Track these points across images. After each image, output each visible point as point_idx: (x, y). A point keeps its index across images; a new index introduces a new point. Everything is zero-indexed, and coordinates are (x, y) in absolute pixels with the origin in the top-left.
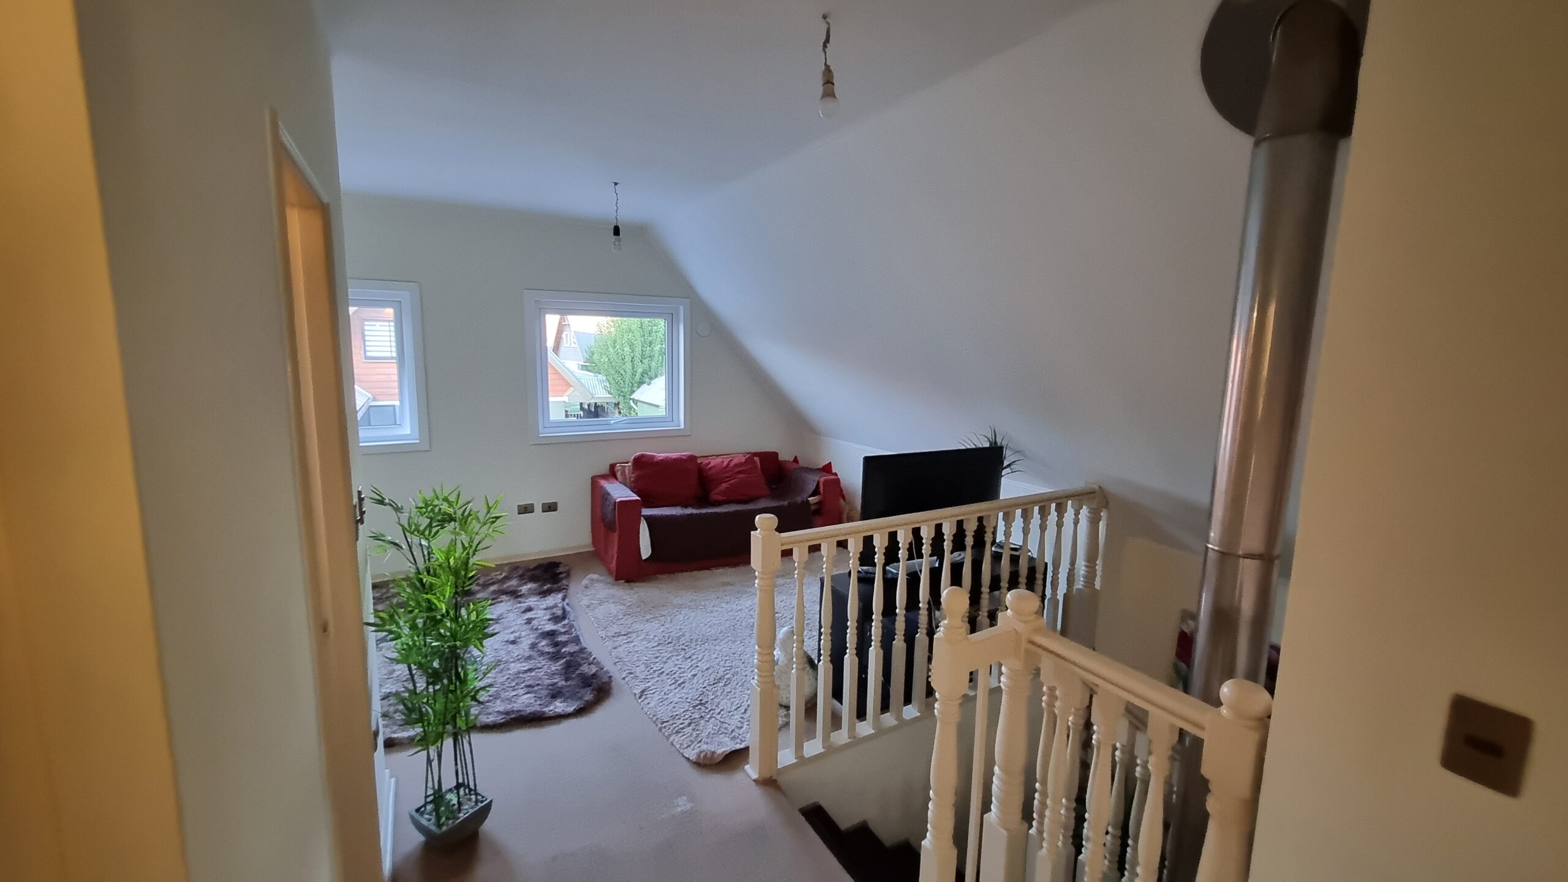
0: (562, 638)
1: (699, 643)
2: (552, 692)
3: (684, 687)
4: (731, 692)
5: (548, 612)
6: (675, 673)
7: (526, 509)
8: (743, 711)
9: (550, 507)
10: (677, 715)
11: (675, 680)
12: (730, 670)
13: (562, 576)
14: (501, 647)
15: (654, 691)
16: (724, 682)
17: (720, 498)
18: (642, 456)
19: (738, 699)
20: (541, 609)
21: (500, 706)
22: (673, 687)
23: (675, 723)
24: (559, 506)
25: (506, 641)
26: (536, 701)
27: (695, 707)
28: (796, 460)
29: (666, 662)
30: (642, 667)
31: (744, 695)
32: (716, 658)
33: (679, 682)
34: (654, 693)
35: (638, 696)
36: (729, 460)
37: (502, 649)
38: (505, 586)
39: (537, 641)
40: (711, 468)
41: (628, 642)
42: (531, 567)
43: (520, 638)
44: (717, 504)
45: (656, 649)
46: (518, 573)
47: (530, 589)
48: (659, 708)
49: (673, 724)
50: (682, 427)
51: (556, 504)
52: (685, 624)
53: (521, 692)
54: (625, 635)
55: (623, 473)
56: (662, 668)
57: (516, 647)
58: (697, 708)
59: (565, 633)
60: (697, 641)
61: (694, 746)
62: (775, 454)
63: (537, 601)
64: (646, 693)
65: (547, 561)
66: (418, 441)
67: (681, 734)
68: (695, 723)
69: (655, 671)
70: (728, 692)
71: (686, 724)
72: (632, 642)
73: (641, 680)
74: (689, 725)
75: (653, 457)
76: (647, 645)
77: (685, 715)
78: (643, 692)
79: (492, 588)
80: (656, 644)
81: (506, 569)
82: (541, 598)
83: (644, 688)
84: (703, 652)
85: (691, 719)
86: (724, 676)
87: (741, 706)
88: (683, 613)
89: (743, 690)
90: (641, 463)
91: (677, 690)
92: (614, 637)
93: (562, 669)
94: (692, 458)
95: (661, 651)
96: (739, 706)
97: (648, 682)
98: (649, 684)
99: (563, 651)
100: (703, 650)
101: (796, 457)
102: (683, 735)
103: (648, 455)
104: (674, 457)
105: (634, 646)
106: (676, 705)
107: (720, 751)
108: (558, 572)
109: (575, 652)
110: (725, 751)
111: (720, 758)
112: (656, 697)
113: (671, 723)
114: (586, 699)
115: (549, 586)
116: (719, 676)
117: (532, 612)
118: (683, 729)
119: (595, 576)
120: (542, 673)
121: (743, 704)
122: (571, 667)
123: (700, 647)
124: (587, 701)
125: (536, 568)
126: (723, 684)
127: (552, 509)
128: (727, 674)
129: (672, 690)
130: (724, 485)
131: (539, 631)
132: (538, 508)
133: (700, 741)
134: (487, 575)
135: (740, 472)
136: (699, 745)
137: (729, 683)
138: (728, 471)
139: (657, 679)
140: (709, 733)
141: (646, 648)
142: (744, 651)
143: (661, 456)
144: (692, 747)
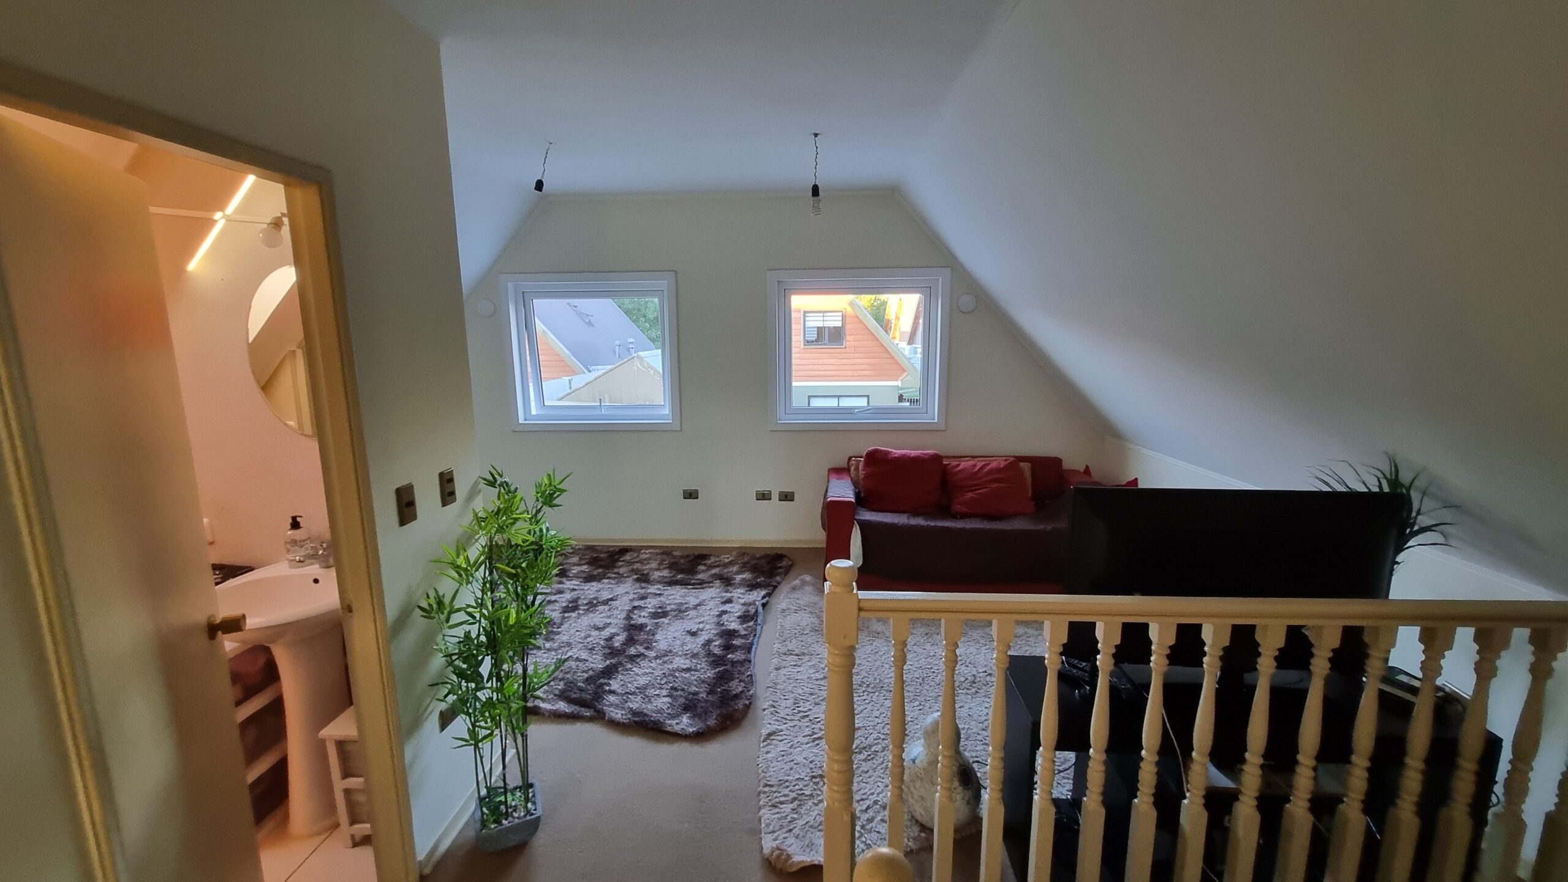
0: (737, 642)
1: (869, 689)
2: (687, 702)
3: (818, 744)
4: (867, 772)
5: (745, 608)
6: (819, 722)
7: (764, 496)
8: (864, 807)
9: (787, 497)
10: (787, 781)
11: (813, 732)
12: (883, 739)
13: (781, 570)
14: (680, 636)
15: (785, 737)
16: (866, 753)
17: (964, 510)
18: (876, 451)
19: (869, 787)
20: (739, 604)
21: (635, 703)
22: (806, 740)
23: (779, 792)
24: (796, 496)
25: (688, 631)
26: (668, 708)
27: (813, 777)
28: (1087, 471)
29: (816, 704)
30: (790, 702)
31: (879, 784)
32: (876, 717)
33: (815, 736)
34: (781, 741)
35: (762, 738)
36: (983, 463)
37: (679, 639)
38: (726, 571)
39: (714, 638)
40: (959, 471)
41: (795, 666)
42: (757, 556)
43: (702, 630)
44: (958, 516)
45: (818, 682)
46: (744, 559)
47: (743, 579)
48: (775, 763)
49: (775, 792)
50: (936, 421)
51: (793, 493)
52: (870, 659)
53: (664, 692)
54: (797, 655)
55: (857, 469)
56: (810, 710)
57: (692, 640)
58: (814, 780)
59: (744, 637)
60: (868, 686)
61: (779, 835)
62: (1056, 462)
63: (742, 594)
64: (772, 737)
65: (774, 552)
66: (671, 421)
67: (777, 810)
68: (800, 801)
69: (800, 712)
70: (863, 772)
71: (789, 798)
72: (799, 666)
73: (779, 719)
74: (794, 799)
75: (888, 453)
76: (812, 675)
77: (797, 784)
78: (770, 735)
79: (714, 571)
80: (822, 676)
81: (734, 553)
82: (747, 591)
83: (774, 729)
84: (866, 704)
85: (798, 794)
86: (870, 746)
87: (867, 799)
88: (874, 644)
89: (882, 775)
90: (875, 458)
91: (808, 745)
92: (785, 654)
93: (714, 678)
94: (937, 458)
95: (822, 688)
96: (864, 797)
97: (785, 724)
98: (783, 727)
99: (729, 656)
100: (867, 701)
101: (1087, 466)
102: (778, 813)
103: (882, 451)
104: (912, 455)
105: (798, 672)
106: (795, 766)
107: (797, 858)
108: (779, 565)
109: (737, 662)
110: (802, 862)
111: (794, 869)
112: (782, 747)
113: (774, 789)
114: (709, 723)
115: (763, 579)
116: (868, 742)
117: (730, 605)
118: (782, 803)
119: (808, 578)
120: (695, 678)
121: (870, 797)
122: (723, 678)
123: (867, 695)
124: (708, 727)
125: (761, 558)
126: (864, 758)
127: (788, 498)
128: (876, 744)
129: (802, 744)
130: (970, 495)
131: (724, 628)
132: (775, 496)
133: (790, 831)
134: (718, 557)
135: (997, 481)
136: (786, 835)
137: (872, 759)
138: (975, 478)
139: (796, 723)
140: (807, 822)
141: (808, 678)
142: (917, 718)
143: (897, 452)
144: (776, 835)
